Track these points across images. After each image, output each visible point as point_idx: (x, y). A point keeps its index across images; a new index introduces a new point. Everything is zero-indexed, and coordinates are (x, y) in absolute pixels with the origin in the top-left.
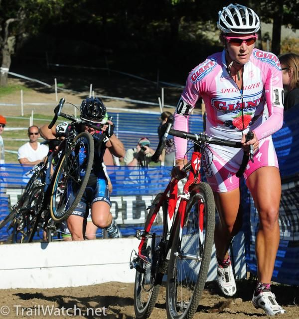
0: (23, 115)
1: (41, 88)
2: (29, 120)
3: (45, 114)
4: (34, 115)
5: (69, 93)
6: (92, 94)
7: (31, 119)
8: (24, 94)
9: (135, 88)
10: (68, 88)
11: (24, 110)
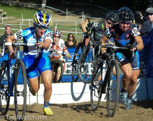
0: (52, 25)
1: (61, 13)
2: (55, 28)
3: (62, 25)
4: (57, 25)
5: (73, 16)
6: (83, 16)
7: (56, 27)
8: (52, 16)
9: (103, 13)
10: (73, 13)
11: (52, 23)
